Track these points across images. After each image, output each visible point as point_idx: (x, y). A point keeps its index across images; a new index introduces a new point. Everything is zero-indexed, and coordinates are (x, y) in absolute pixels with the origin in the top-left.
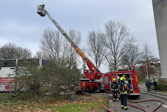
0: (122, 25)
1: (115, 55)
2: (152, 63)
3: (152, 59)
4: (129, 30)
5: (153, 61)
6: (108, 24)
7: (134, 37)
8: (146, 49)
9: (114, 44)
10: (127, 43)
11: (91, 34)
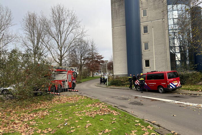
0: (73, 14)
1: (61, 49)
2: (97, 60)
3: (97, 56)
4: (80, 22)
5: (98, 59)
6: (56, 9)
7: (84, 31)
8: (92, 46)
9: (60, 36)
10: (76, 36)
11: (30, 16)
